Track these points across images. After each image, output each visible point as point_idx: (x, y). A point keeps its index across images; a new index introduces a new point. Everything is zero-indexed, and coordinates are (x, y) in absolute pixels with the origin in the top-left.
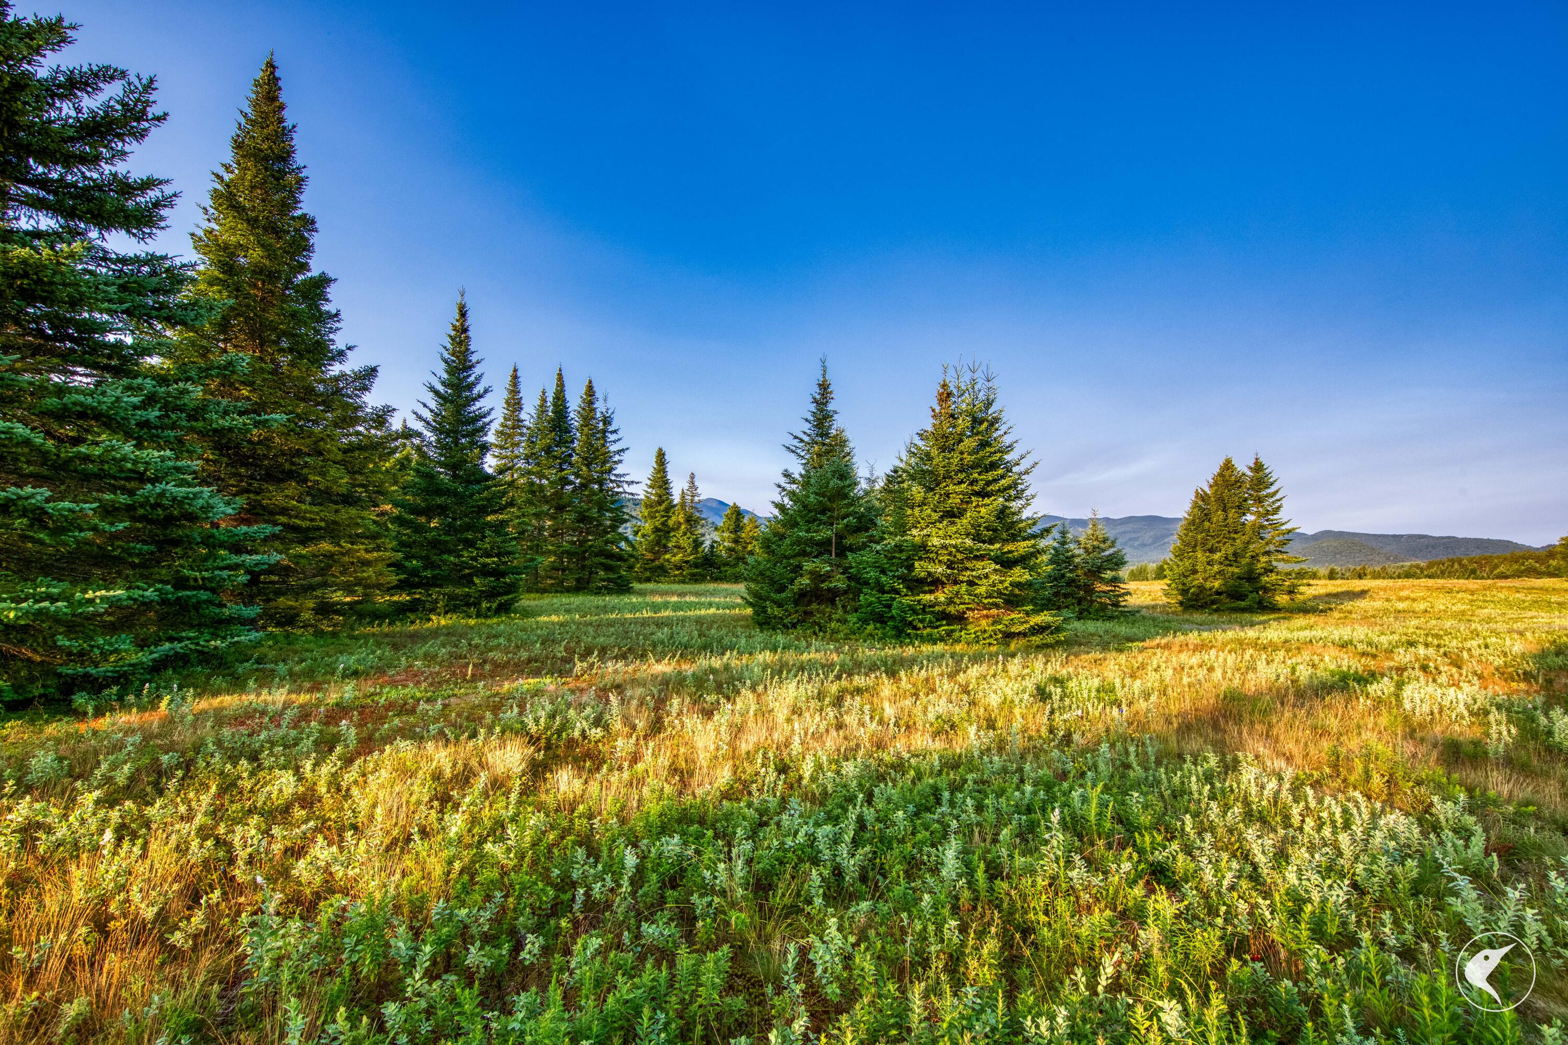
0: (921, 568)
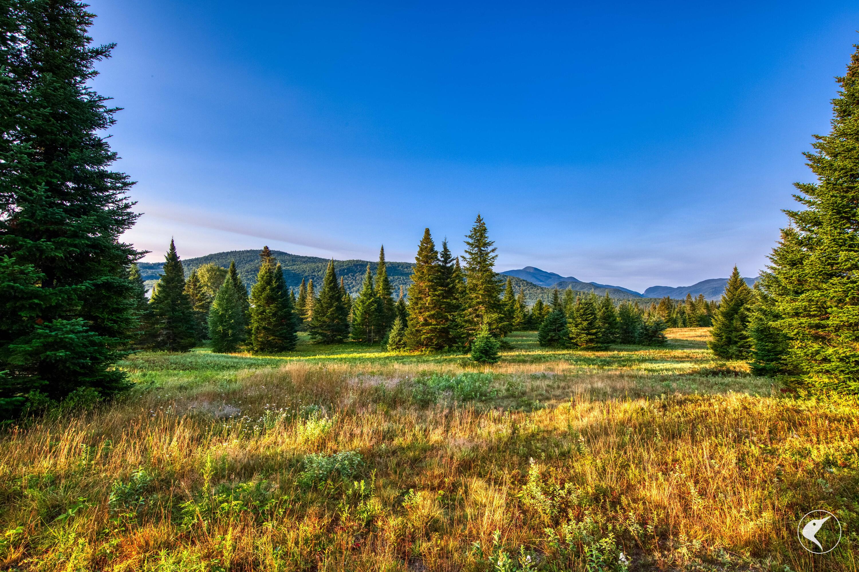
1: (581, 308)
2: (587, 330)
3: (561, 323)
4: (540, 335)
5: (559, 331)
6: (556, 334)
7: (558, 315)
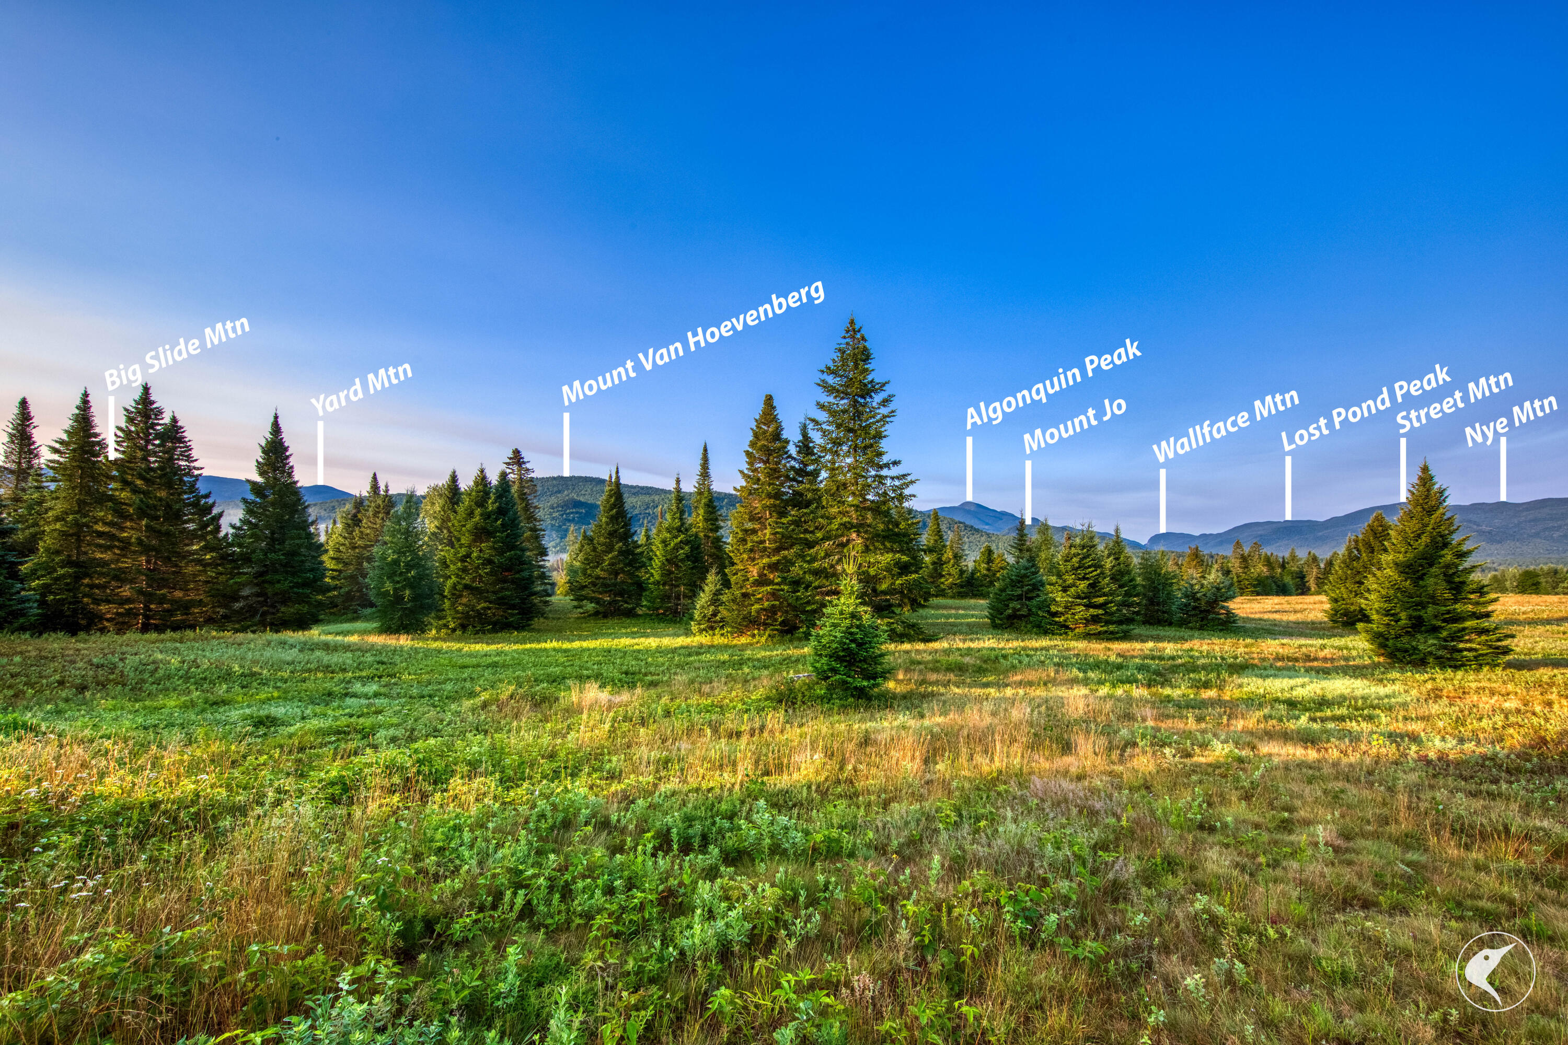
0: (1053, 608)
1: (1075, 555)
2: (1087, 599)
3: (1034, 585)
4: (992, 607)
5: (1030, 599)
6: (1022, 605)
7: (1027, 569)
